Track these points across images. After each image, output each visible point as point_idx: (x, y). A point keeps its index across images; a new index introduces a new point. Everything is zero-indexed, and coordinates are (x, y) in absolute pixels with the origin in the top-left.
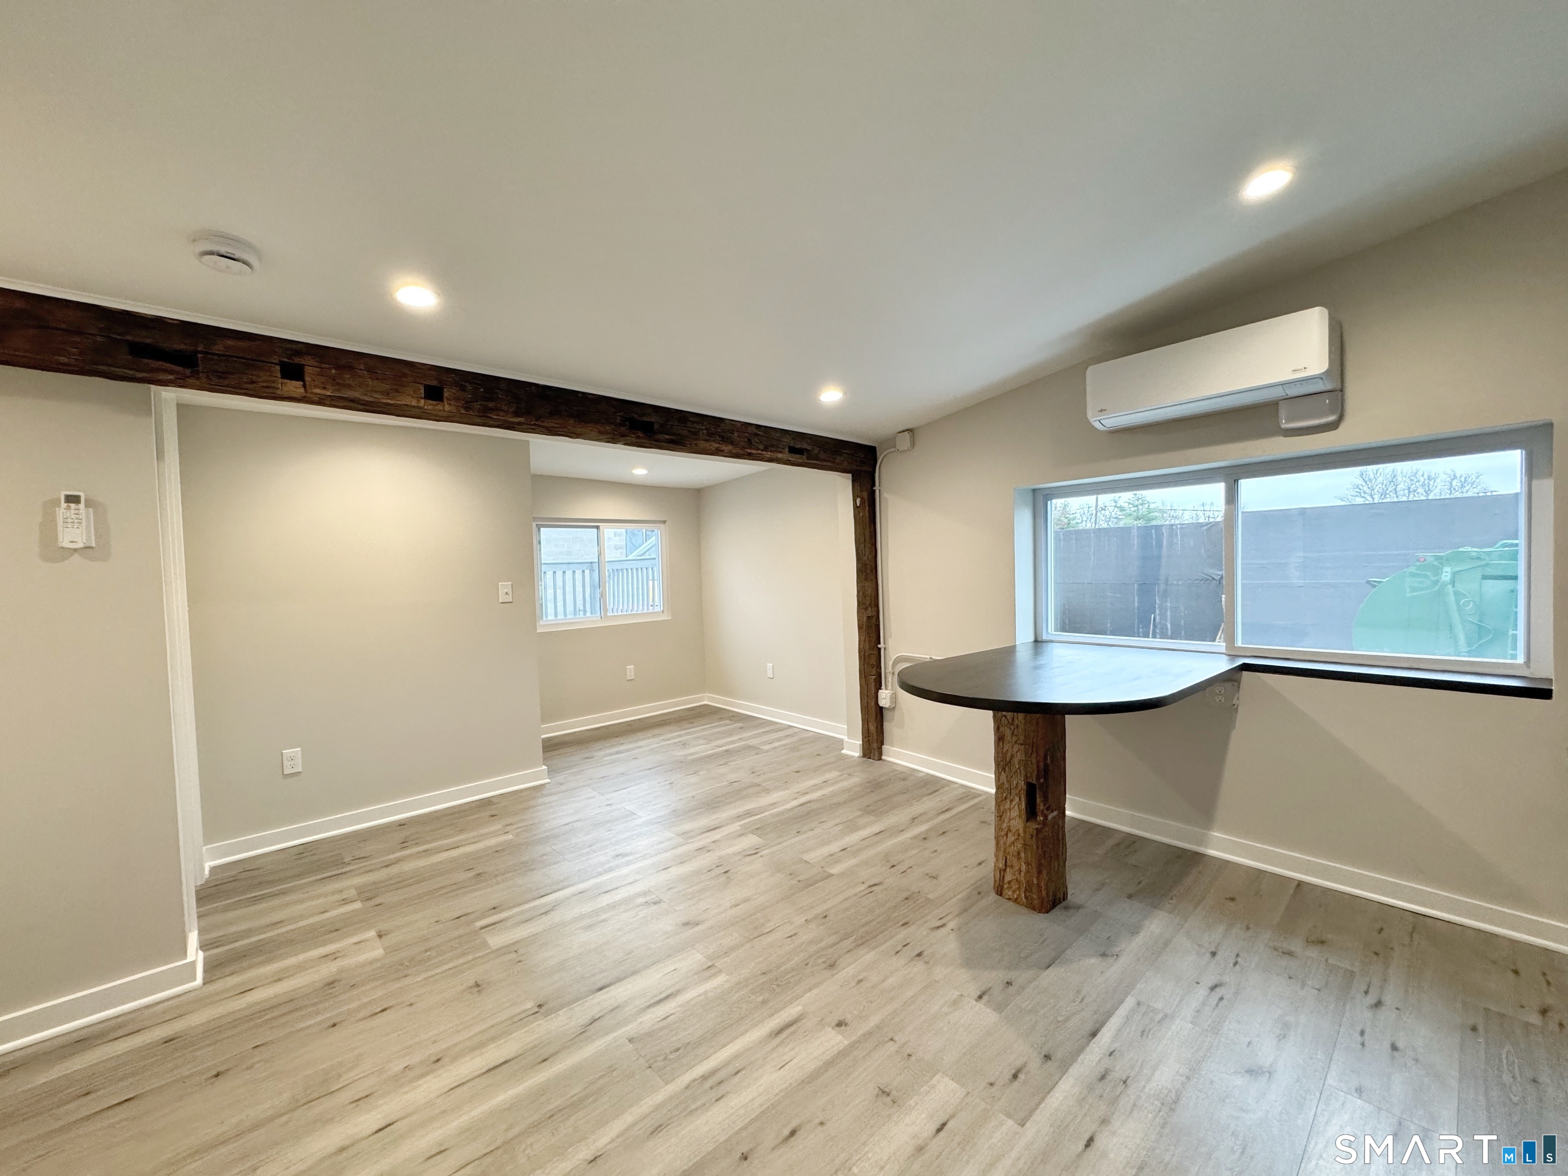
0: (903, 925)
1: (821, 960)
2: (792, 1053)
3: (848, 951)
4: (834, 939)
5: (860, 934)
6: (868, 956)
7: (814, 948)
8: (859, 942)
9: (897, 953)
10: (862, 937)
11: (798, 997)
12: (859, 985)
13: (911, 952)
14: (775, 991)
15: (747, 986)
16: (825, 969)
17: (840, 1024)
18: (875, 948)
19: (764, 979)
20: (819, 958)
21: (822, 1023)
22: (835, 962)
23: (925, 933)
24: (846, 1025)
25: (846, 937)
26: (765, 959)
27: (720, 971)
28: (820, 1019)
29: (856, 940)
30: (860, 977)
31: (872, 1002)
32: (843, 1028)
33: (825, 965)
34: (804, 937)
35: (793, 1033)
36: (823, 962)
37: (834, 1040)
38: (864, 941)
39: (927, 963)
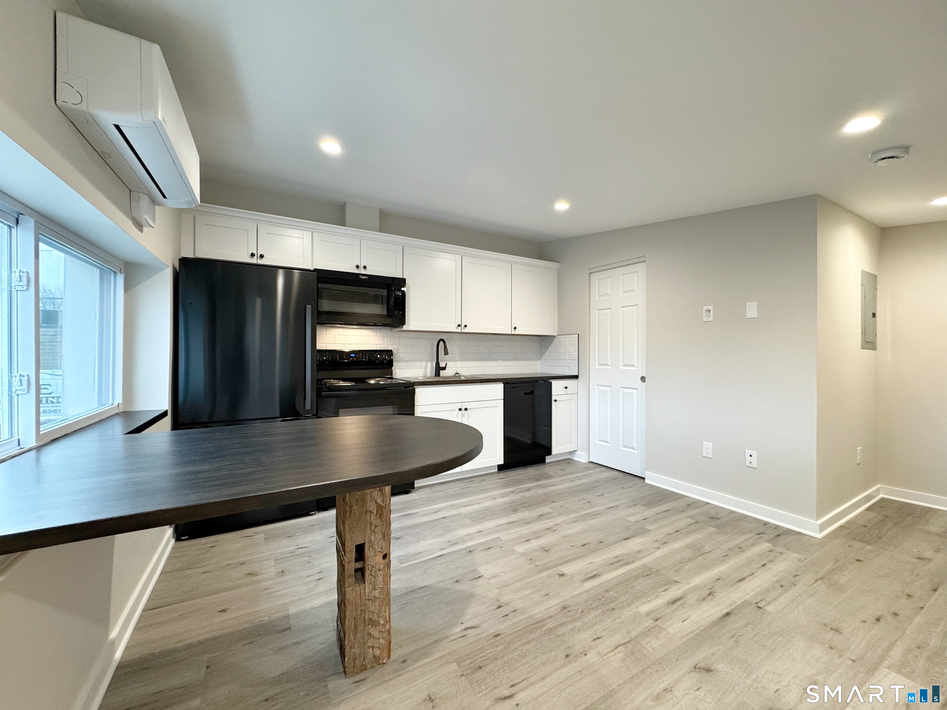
0: (500, 634)
1: (571, 613)
2: (587, 567)
3: (551, 617)
4: (561, 631)
5: (537, 632)
6: (538, 612)
7: (578, 624)
8: (541, 624)
9: (515, 611)
10: (537, 628)
11: (586, 591)
12: (548, 592)
13: (505, 610)
14: (602, 597)
15: (622, 603)
16: (569, 607)
17: (562, 575)
18: (530, 617)
19: (613, 605)
20: (573, 616)
21: (572, 576)
22: (561, 610)
23: (485, 624)
24: (559, 574)
25: (551, 630)
26: (615, 620)
27: (648, 615)
28: (573, 579)
29: (543, 626)
30: (546, 597)
31: (542, 583)
32: (561, 573)
33: (570, 609)
34: (585, 637)
35: (587, 574)
36: (570, 611)
37: (566, 569)
38: (538, 624)
39: (498, 600)
